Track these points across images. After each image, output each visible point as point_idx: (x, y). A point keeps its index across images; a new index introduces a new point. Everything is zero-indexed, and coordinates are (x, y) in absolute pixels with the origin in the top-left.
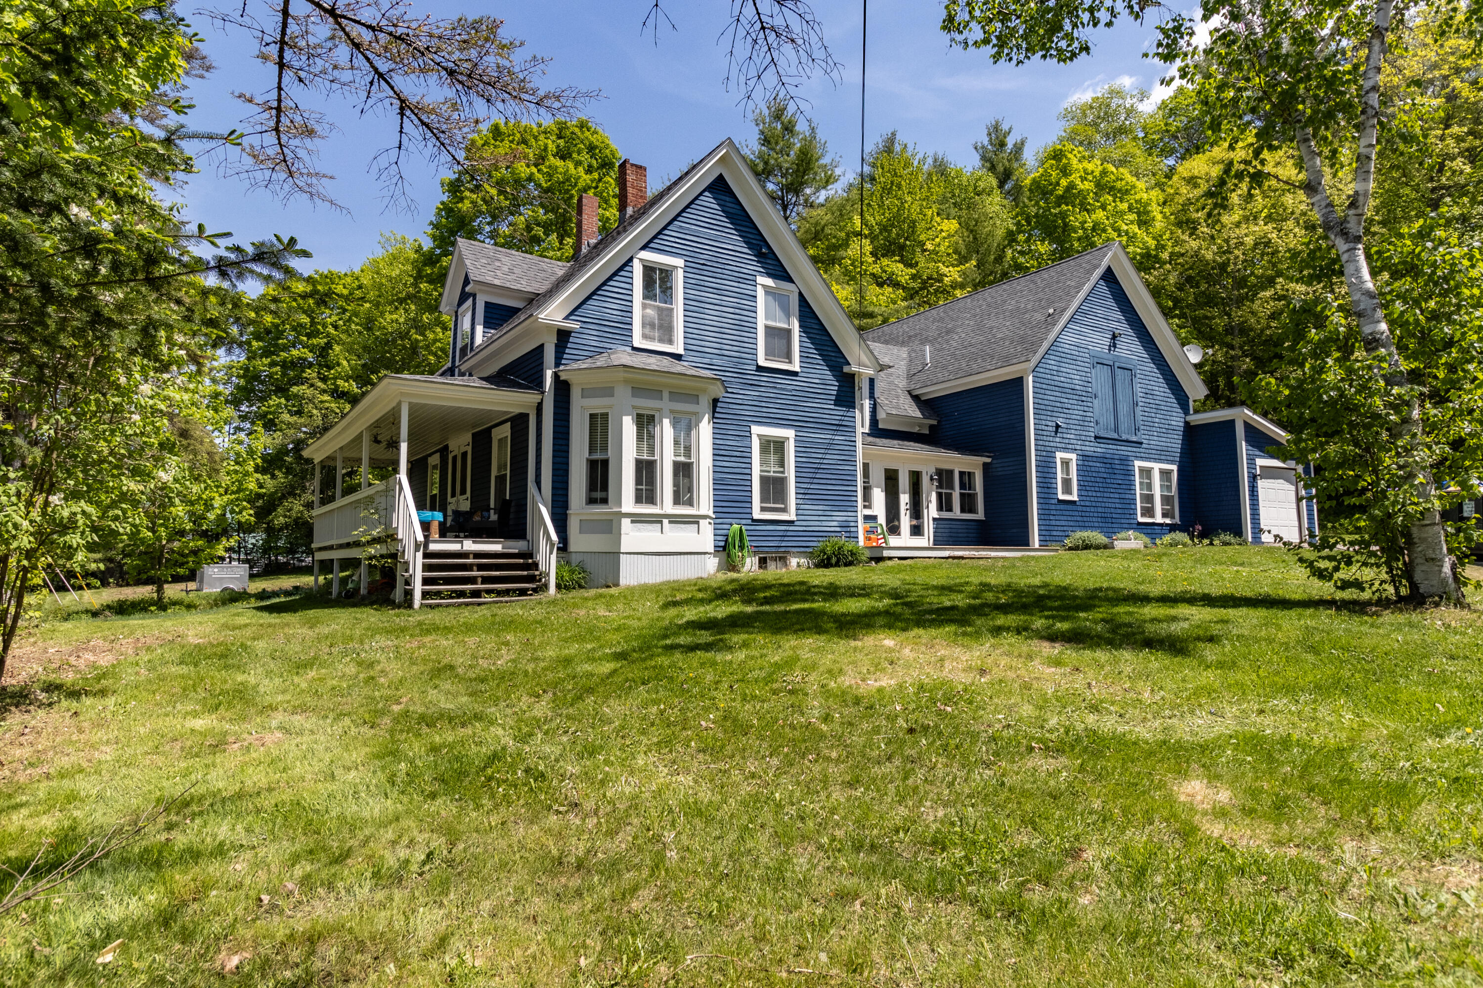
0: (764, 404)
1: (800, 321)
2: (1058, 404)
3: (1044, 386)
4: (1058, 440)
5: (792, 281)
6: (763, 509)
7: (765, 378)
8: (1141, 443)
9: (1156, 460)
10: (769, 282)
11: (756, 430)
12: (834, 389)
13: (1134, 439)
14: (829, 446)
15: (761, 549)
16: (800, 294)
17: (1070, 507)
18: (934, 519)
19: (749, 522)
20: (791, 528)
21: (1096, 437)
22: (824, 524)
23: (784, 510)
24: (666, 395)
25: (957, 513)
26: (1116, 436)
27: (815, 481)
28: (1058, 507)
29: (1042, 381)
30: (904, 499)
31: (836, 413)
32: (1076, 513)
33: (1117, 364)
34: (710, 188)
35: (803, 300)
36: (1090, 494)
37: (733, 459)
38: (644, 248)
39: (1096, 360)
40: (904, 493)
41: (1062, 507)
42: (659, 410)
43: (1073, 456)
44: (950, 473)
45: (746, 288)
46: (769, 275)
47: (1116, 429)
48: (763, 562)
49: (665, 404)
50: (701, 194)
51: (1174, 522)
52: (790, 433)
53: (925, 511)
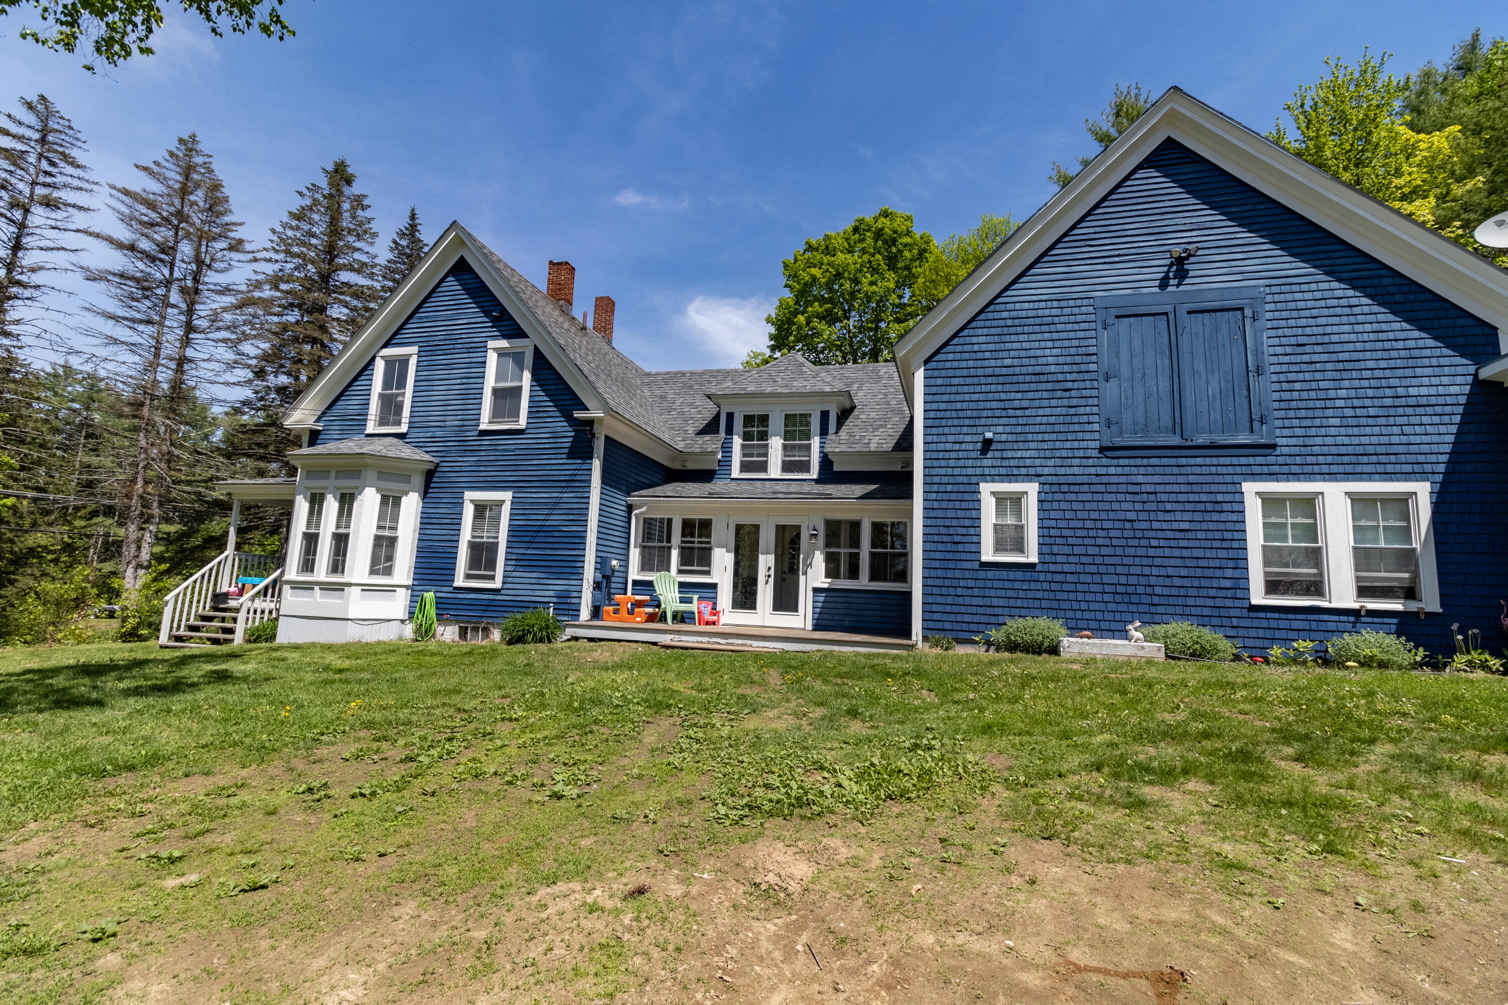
0: (482, 469)
1: (533, 375)
2: (994, 405)
3: (955, 381)
4: (988, 462)
5: (526, 336)
6: (468, 577)
7: (487, 441)
8: (1274, 446)
9: (1332, 476)
10: (503, 343)
11: (469, 495)
12: (567, 442)
13: (1244, 439)
14: (555, 505)
15: (459, 618)
16: (536, 347)
17: (1019, 575)
18: (816, 590)
19: (451, 589)
20: (498, 597)
21: (1102, 449)
22: (537, 593)
23: (492, 578)
24: (333, 474)
25: (864, 582)
26: (1176, 440)
27: (533, 545)
28: (982, 574)
29: (951, 373)
30: (766, 562)
31: (565, 466)
32: (1038, 586)
33: (1182, 311)
34: (452, 272)
35: (537, 352)
36: (1077, 550)
37: (443, 527)
38: (385, 346)
39: (1115, 312)
40: (767, 553)
41: (990, 574)
42: (327, 488)
43: (1032, 489)
44: (855, 526)
45: (476, 357)
46: (505, 337)
47: (1178, 426)
48: (463, 633)
49: (332, 482)
50: (442, 281)
51: (1413, 606)
52: (506, 496)
53: (802, 578)
